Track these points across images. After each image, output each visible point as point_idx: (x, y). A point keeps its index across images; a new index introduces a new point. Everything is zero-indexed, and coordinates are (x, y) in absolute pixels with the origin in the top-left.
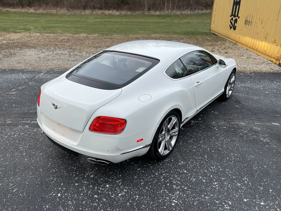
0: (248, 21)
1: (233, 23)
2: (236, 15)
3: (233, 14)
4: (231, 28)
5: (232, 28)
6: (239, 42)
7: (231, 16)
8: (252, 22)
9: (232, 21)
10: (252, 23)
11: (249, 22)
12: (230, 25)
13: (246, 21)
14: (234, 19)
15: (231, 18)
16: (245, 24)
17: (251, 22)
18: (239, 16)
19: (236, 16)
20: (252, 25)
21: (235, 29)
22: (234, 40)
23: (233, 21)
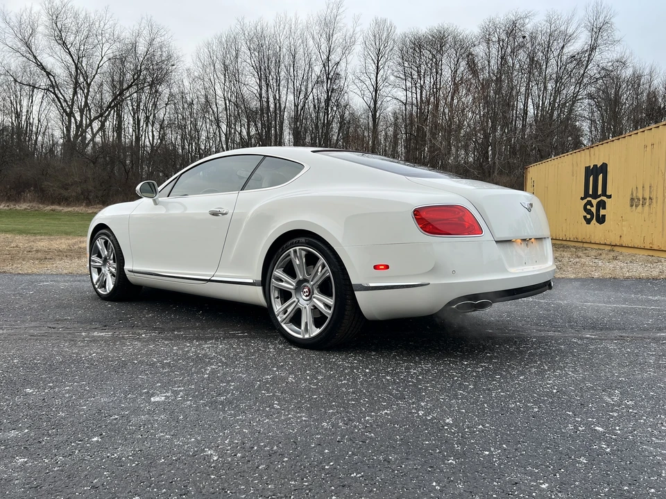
0: (639, 199)
1: (594, 210)
2: (600, 192)
3: (591, 193)
4: (588, 222)
5: (594, 220)
6: (622, 246)
7: (582, 199)
8: (654, 196)
9: (589, 207)
10: (654, 201)
11: (644, 199)
12: (585, 217)
13: (632, 199)
14: (594, 202)
15: (585, 201)
16: (632, 206)
17: (650, 198)
18: (607, 194)
19: (600, 196)
20: (654, 204)
21: (601, 220)
22: (605, 244)
23: (592, 206)
